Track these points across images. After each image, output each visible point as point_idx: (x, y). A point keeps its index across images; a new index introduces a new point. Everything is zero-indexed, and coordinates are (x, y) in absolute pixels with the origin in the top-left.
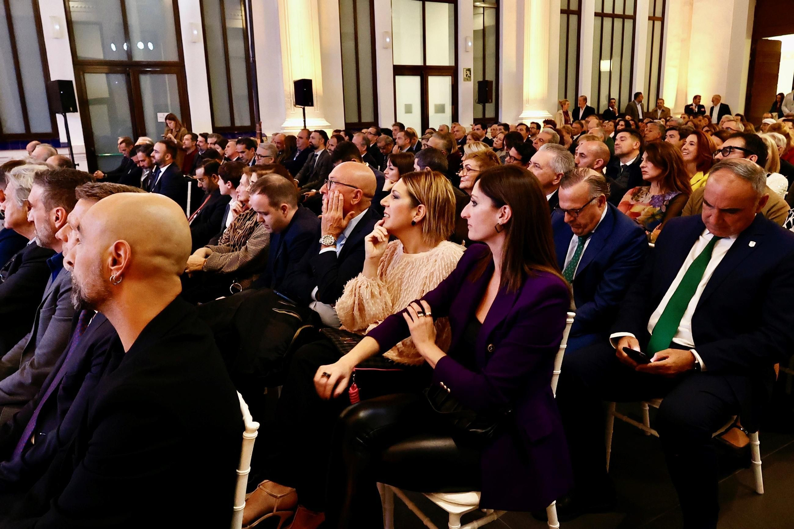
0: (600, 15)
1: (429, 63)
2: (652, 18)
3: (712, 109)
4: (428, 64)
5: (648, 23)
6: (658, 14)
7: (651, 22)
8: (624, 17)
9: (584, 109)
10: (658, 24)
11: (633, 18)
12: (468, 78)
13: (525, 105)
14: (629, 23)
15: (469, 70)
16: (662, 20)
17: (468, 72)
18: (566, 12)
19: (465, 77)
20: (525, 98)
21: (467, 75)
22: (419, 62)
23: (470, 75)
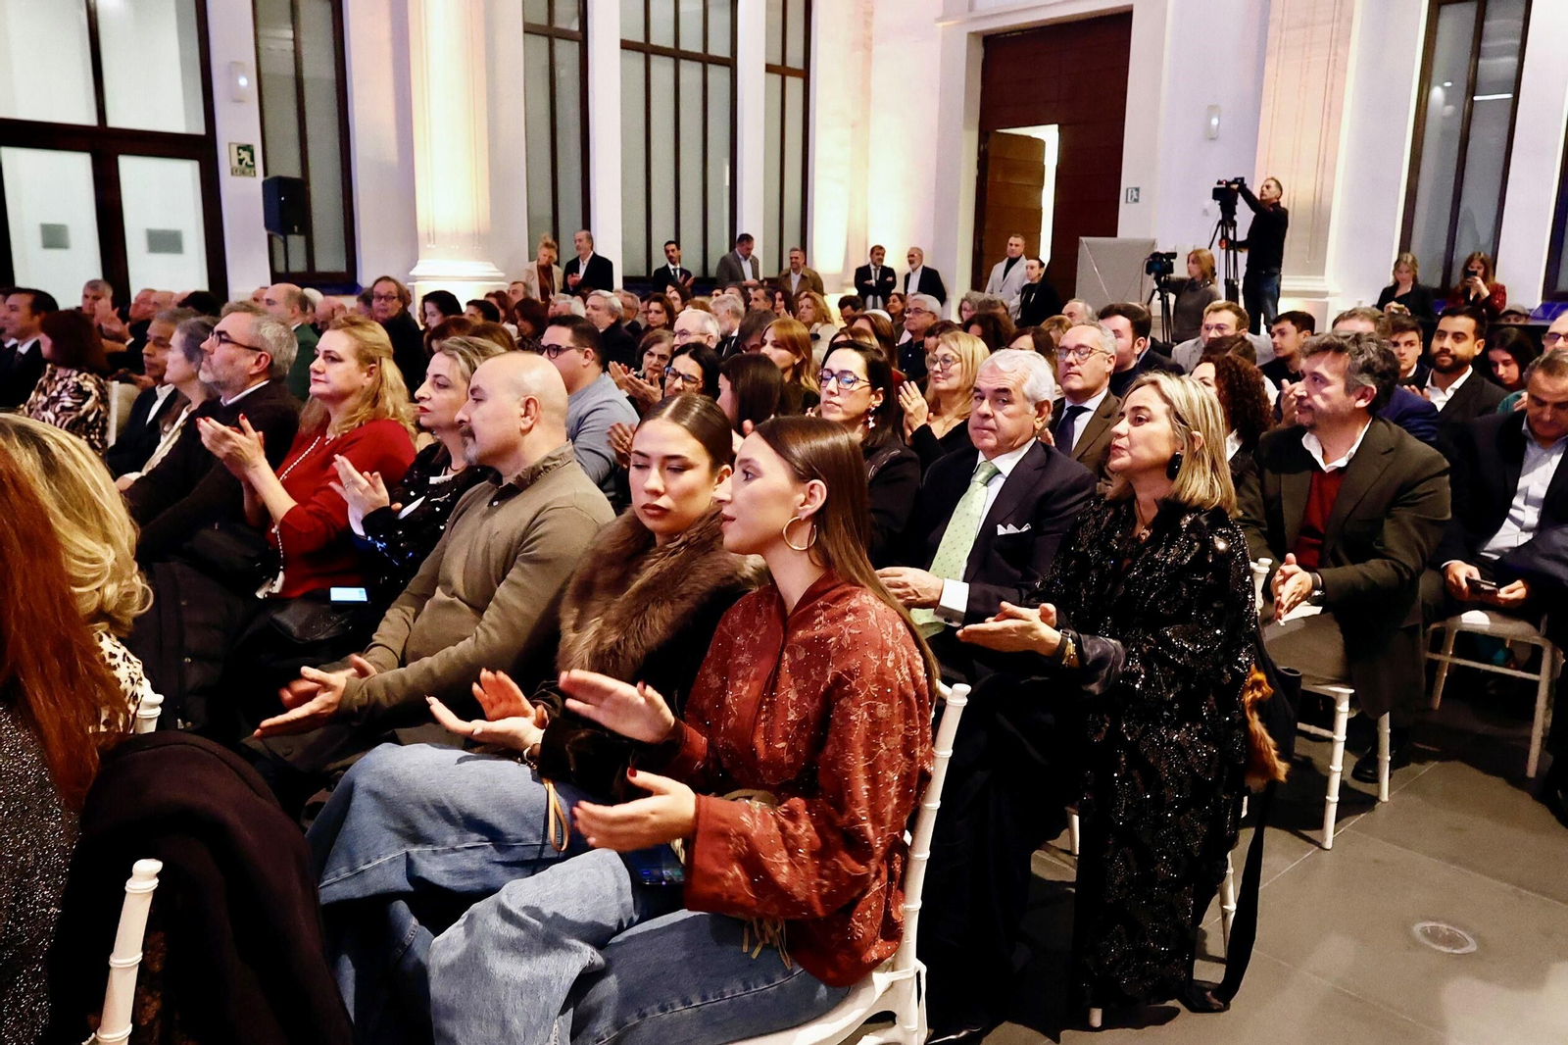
0: (642, 48)
1: (116, 120)
2: (778, 69)
3: (907, 277)
4: (113, 122)
5: (766, 78)
6: (795, 60)
7: (777, 78)
8: (705, 60)
9: (586, 262)
10: (794, 85)
11: (731, 63)
12: (244, 168)
13: (424, 247)
14: (718, 76)
15: (248, 148)
16: (805, 74)
17: (245, 155)
18: (543, 30)
19: (236, 163)
20: (421, 228)
21: (241, 161)
22: (86, 117)
23: (252, 159)
